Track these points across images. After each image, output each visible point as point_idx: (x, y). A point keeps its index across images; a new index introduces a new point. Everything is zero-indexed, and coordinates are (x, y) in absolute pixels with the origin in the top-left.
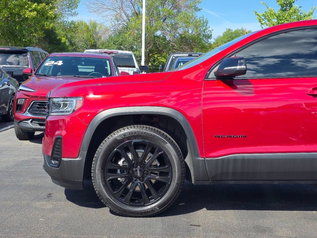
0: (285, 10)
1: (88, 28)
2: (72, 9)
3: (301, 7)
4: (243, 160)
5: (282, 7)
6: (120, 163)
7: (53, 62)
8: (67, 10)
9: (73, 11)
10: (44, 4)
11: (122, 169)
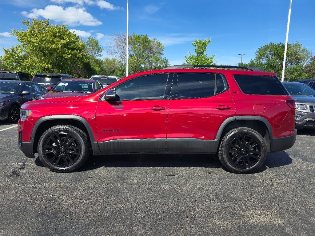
0: (199, 56)
1: (111, 62)
2: (99, 53)
3: (207, 54)
4: (118, 143)
5: (198, 54)
6: (54, 144)
7: (63, 84)
8: (96, 53)
9: (100, 54)
10: (75, 51)
11: (55, 148)
